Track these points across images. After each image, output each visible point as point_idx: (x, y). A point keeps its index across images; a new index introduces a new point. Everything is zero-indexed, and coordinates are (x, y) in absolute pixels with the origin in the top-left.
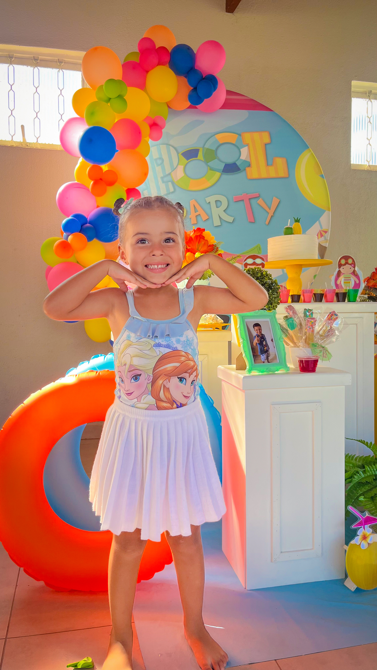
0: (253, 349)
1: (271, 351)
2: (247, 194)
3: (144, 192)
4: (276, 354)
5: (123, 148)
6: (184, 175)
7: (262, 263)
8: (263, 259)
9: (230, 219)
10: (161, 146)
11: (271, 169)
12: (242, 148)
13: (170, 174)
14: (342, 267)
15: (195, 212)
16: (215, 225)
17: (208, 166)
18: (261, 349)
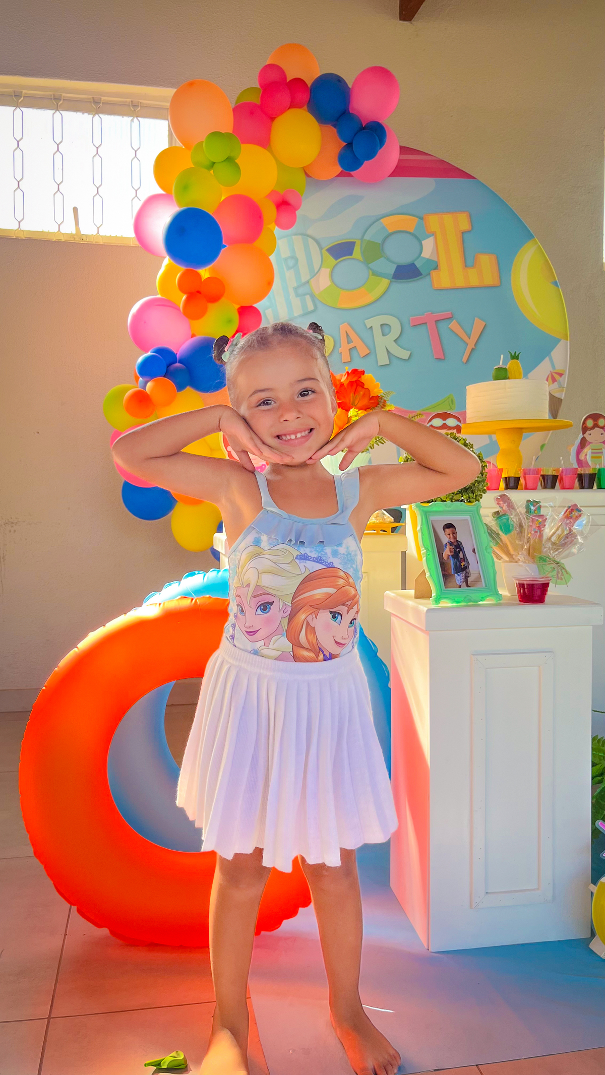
0: (443, 565)
1: (472, 569)
2: (432, 313)
3: (266, 311)
4: (480, 574)
5: (235, 241)
6: (330, 283)
7: (458, 425)
8: (459, 420)
9: (405, 354)
10: (293, 237)
11: (472, 273)
12: (424, 239)
13: (308, 282)
14: (588, 432)
15: (348, 344)
16: (380, 364)
17: (369, 268)
18: (455, 565)
